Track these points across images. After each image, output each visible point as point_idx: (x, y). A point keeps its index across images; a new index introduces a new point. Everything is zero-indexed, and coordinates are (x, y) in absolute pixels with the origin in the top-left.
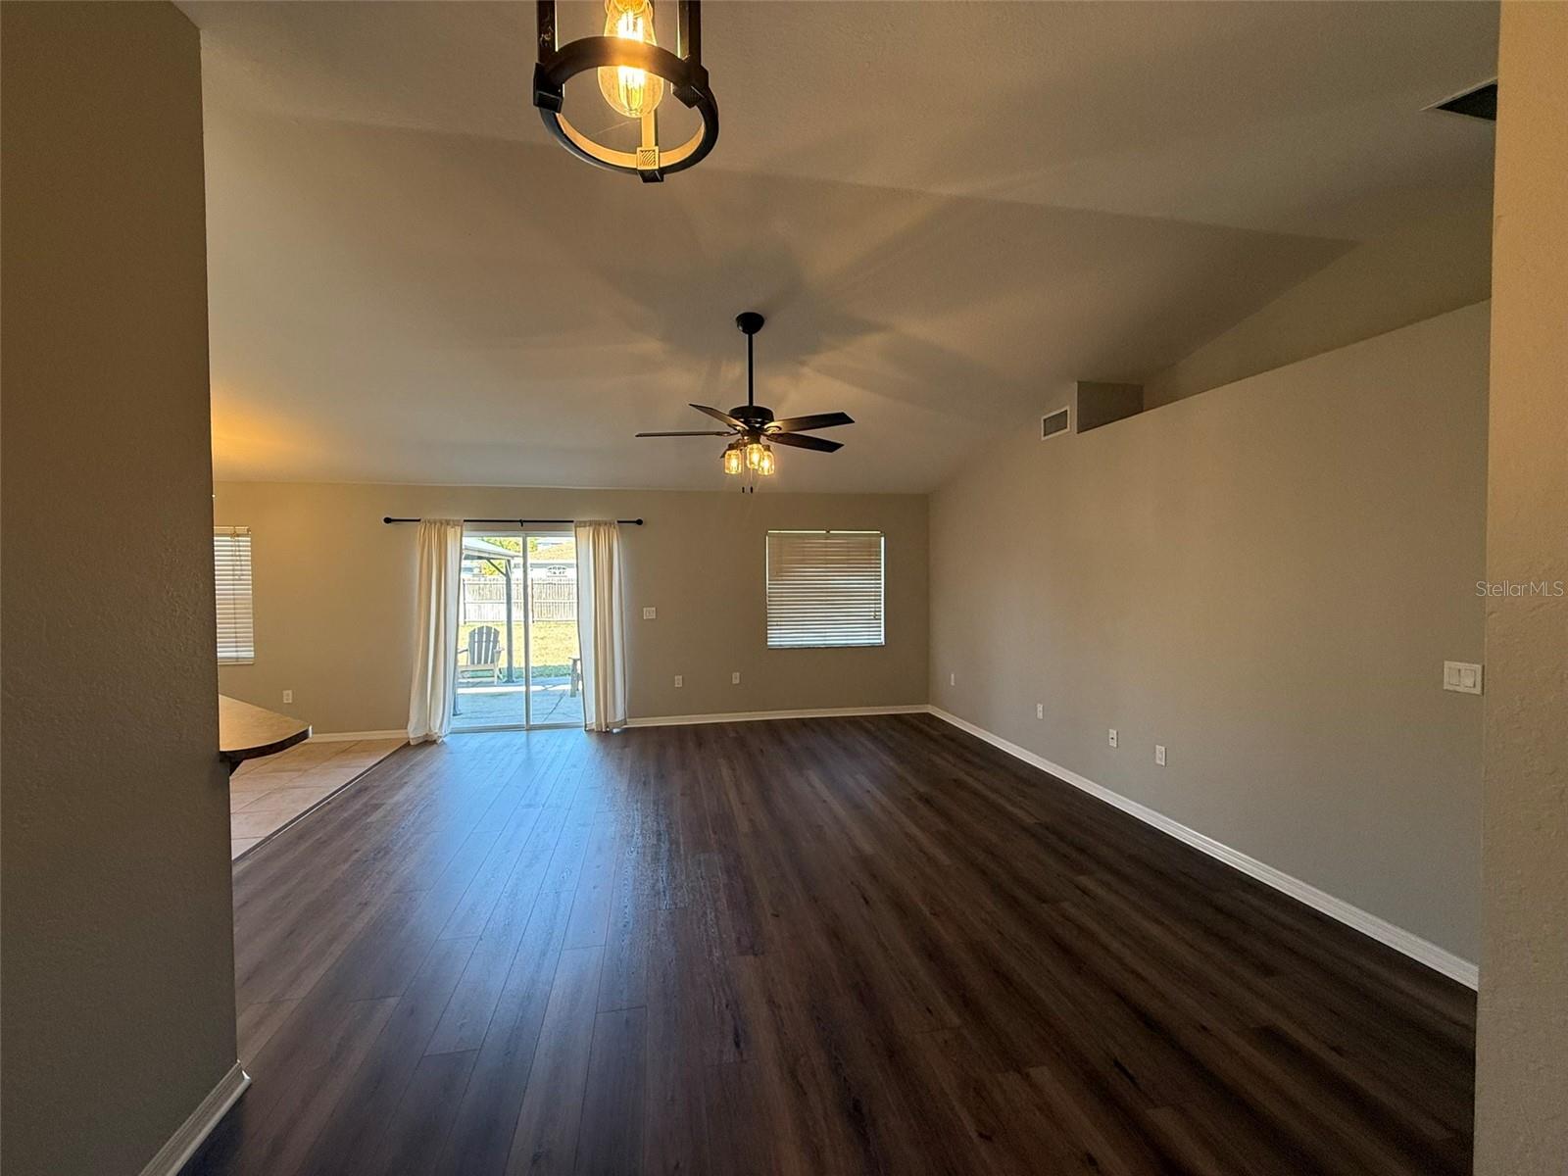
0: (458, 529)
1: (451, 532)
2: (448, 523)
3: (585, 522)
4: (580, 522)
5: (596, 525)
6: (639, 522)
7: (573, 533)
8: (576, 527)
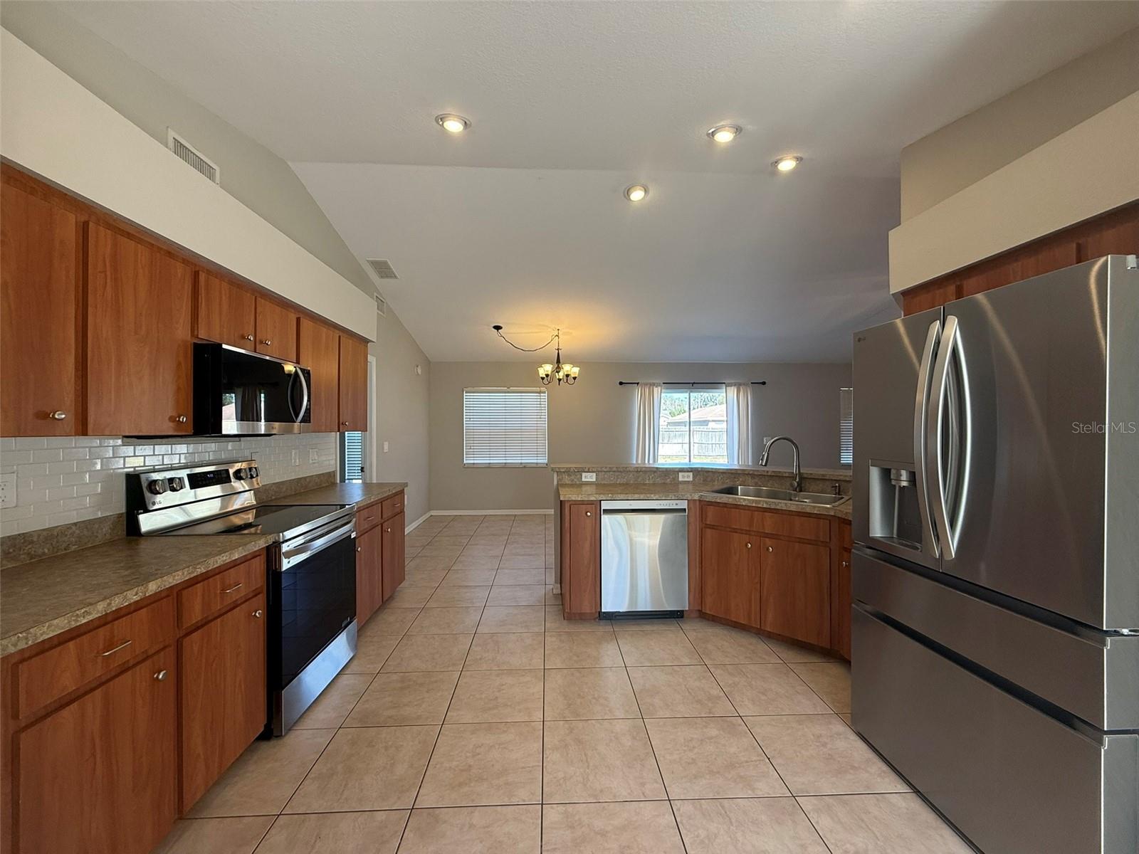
0: (660, 388)
1: (655, 389)
2: (654, 384)
3: (732, 383)
4: (729, 383)
5: (738, 385)
6: (764, 383)
7: (724, 390)
8: (726, 386)
